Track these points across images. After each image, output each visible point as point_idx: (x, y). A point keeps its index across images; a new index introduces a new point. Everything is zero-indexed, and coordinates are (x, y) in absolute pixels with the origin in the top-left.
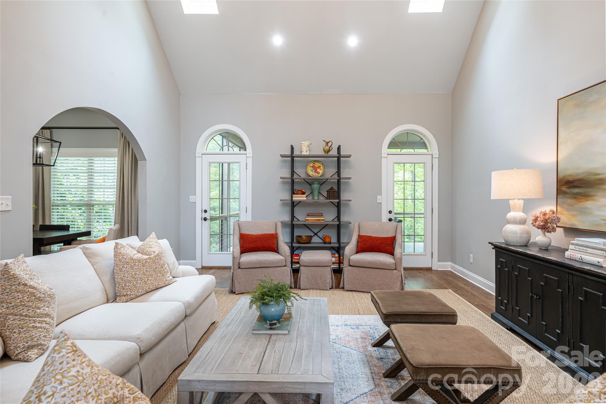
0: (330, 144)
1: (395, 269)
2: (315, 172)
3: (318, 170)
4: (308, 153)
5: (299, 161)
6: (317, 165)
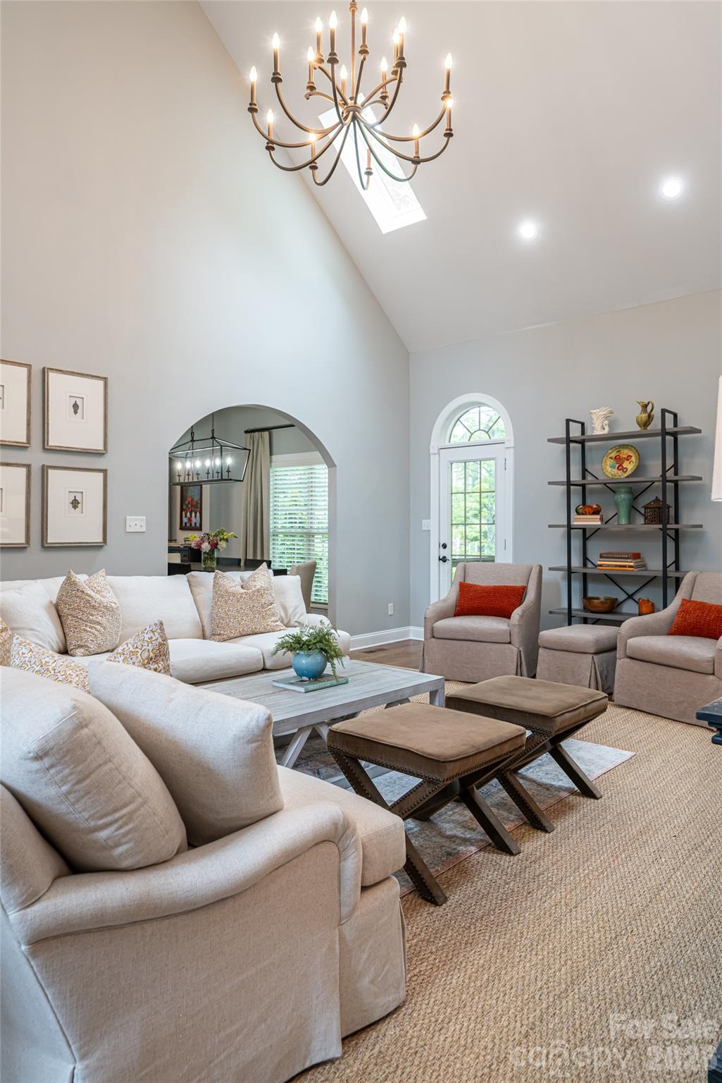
0: (648, 409)
1: (712, 674)
2: (618, 468)
3: (626, 464)
4: (606, 431)
5: (598, 448)
6: (625, 453)
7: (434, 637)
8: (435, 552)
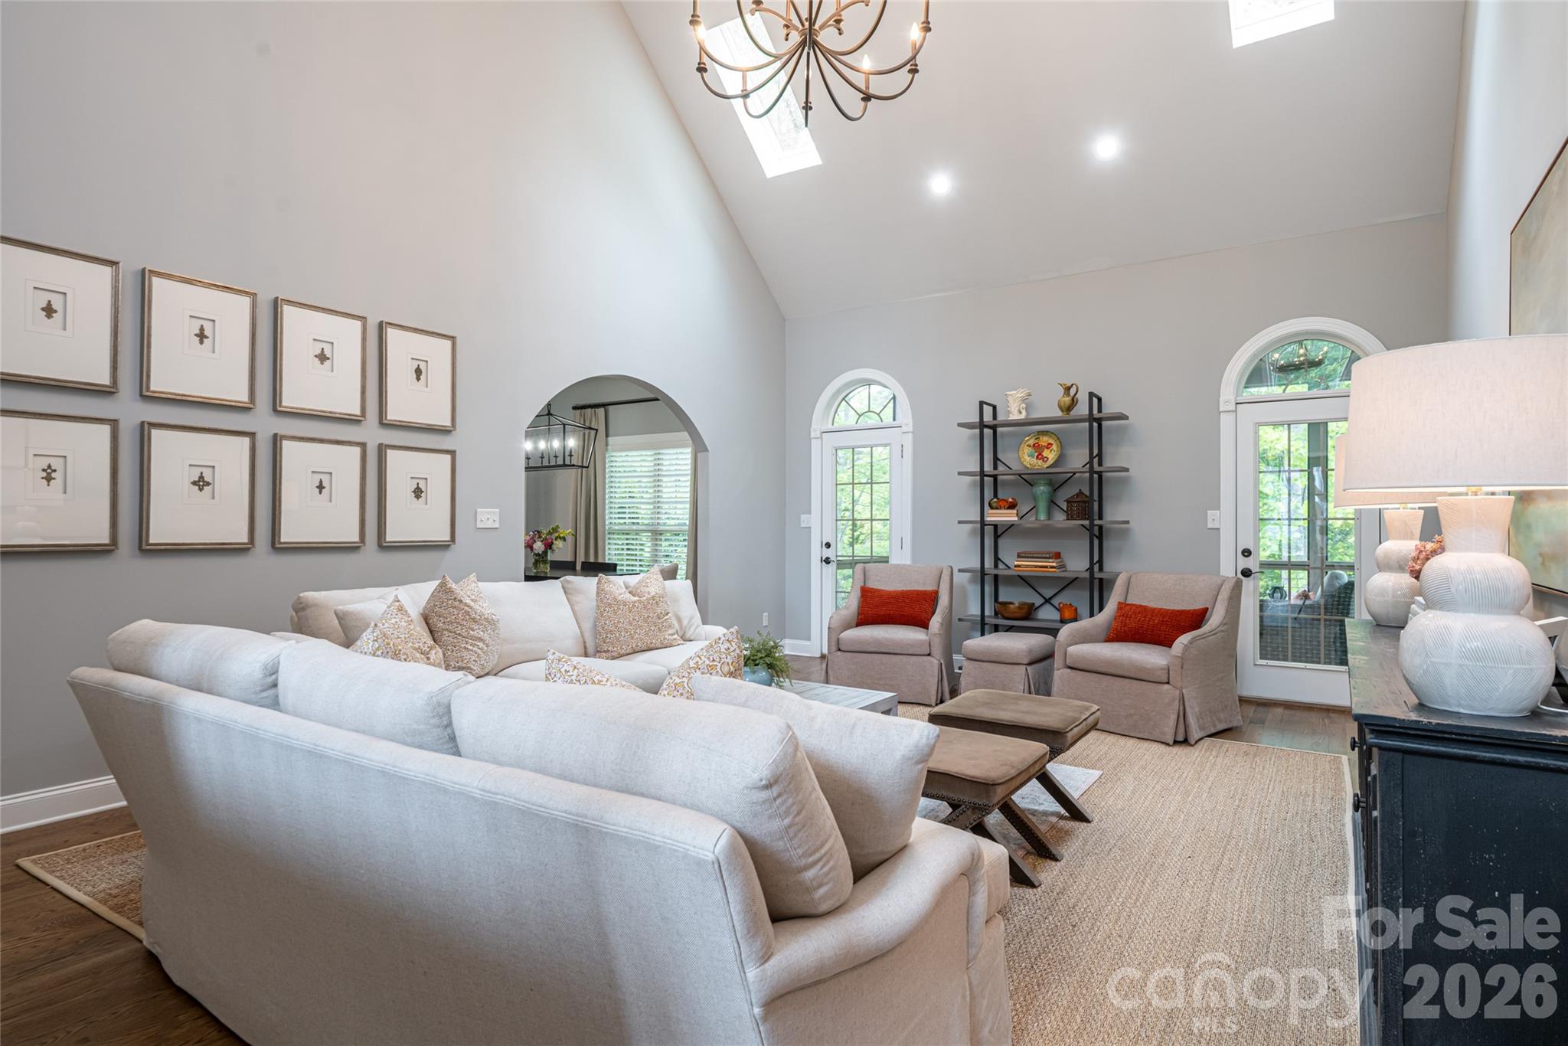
0: (1073, 391)
1: (1168, 683)
2: (1037, 457)
3: (1046, 453)
4: (1023, 416)
5: (1011, 434)
6: (1045, 440)
7: (840, 650)
8: (816, 552)
